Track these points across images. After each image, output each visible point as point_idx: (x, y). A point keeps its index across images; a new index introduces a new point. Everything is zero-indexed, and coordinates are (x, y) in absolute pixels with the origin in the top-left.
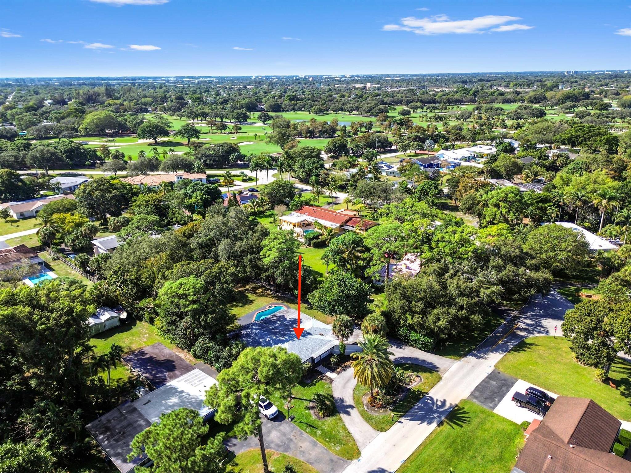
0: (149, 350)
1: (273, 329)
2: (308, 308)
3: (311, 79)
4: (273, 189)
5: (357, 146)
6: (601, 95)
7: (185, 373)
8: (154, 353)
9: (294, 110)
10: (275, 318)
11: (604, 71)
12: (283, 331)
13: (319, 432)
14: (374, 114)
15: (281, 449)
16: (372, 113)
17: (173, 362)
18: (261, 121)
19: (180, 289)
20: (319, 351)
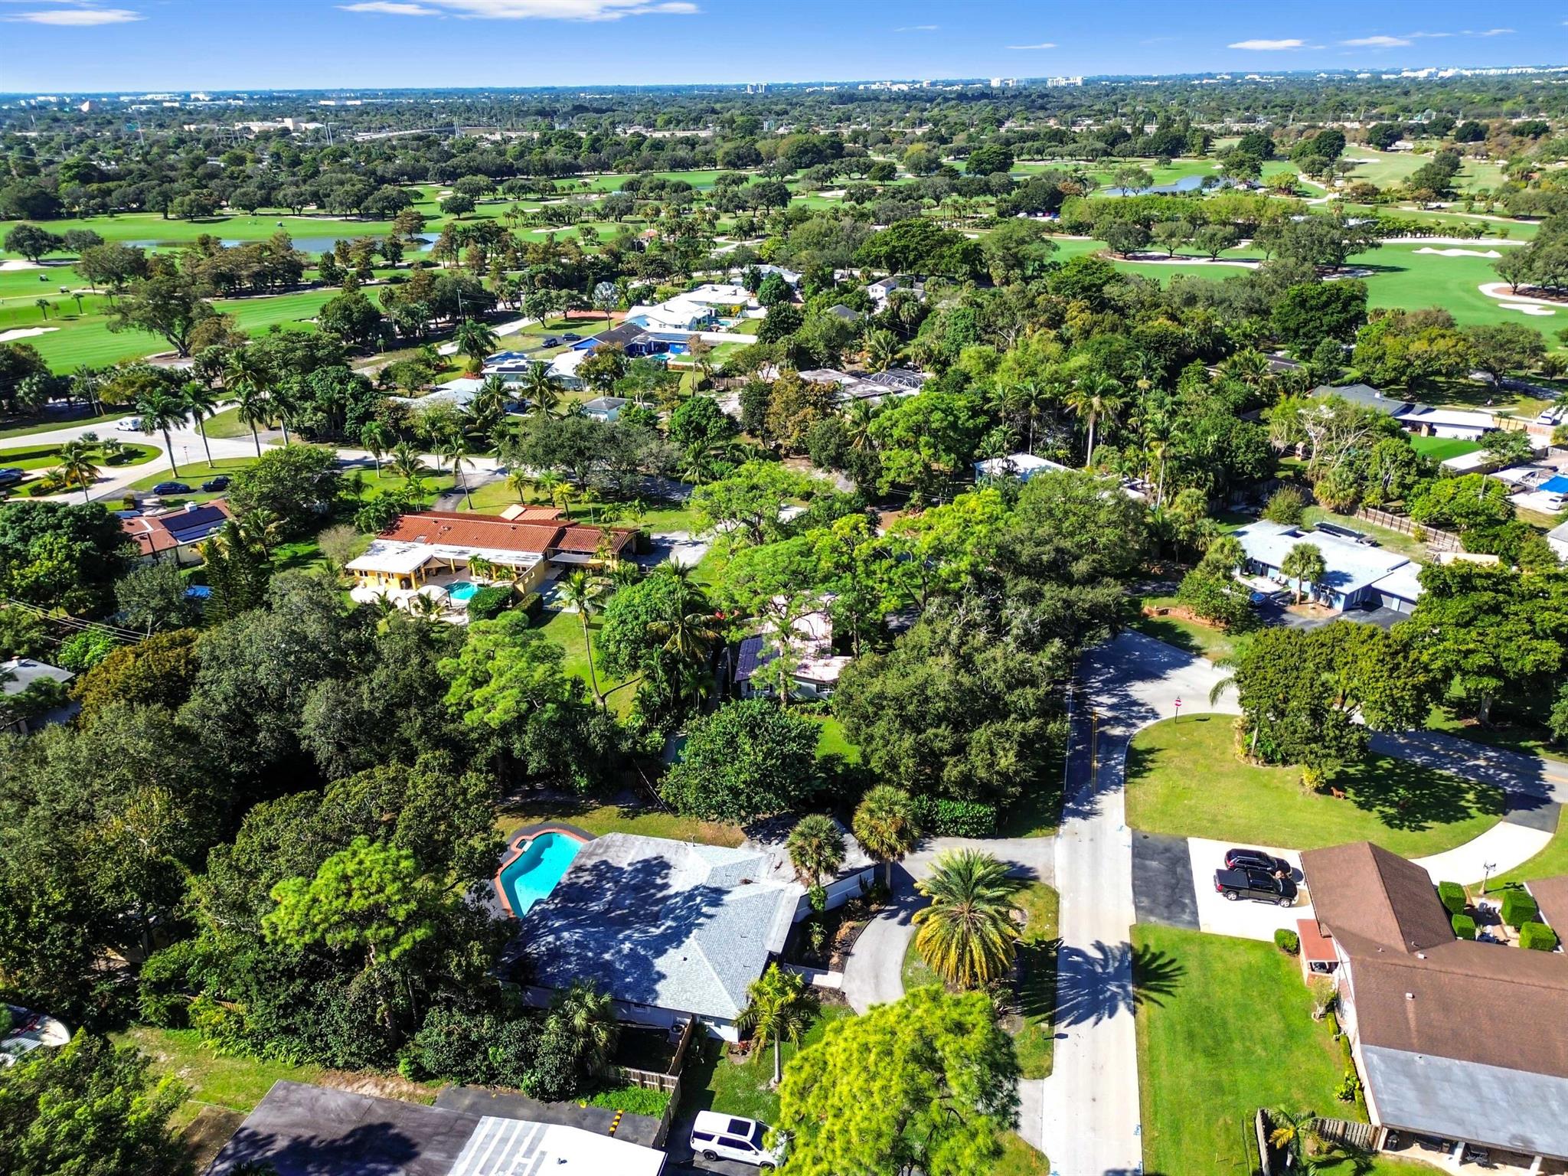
0: (270, 1120)
1: (607, 911)
2: (626, 814)
3: (85, 107)
4: (278, 480)
5: (411, 313)
6: (855, 142)
7: (459, 1147)
8: (294, 1125)
9: (104, 209)
10: (586, 877)
11: (821, 85)
12: (642, 907)
14: (374, 211)
16: (367, 209)
17: (387, 1126)
18: (25, 254)
19: (349, 894)
20: (775, 929)
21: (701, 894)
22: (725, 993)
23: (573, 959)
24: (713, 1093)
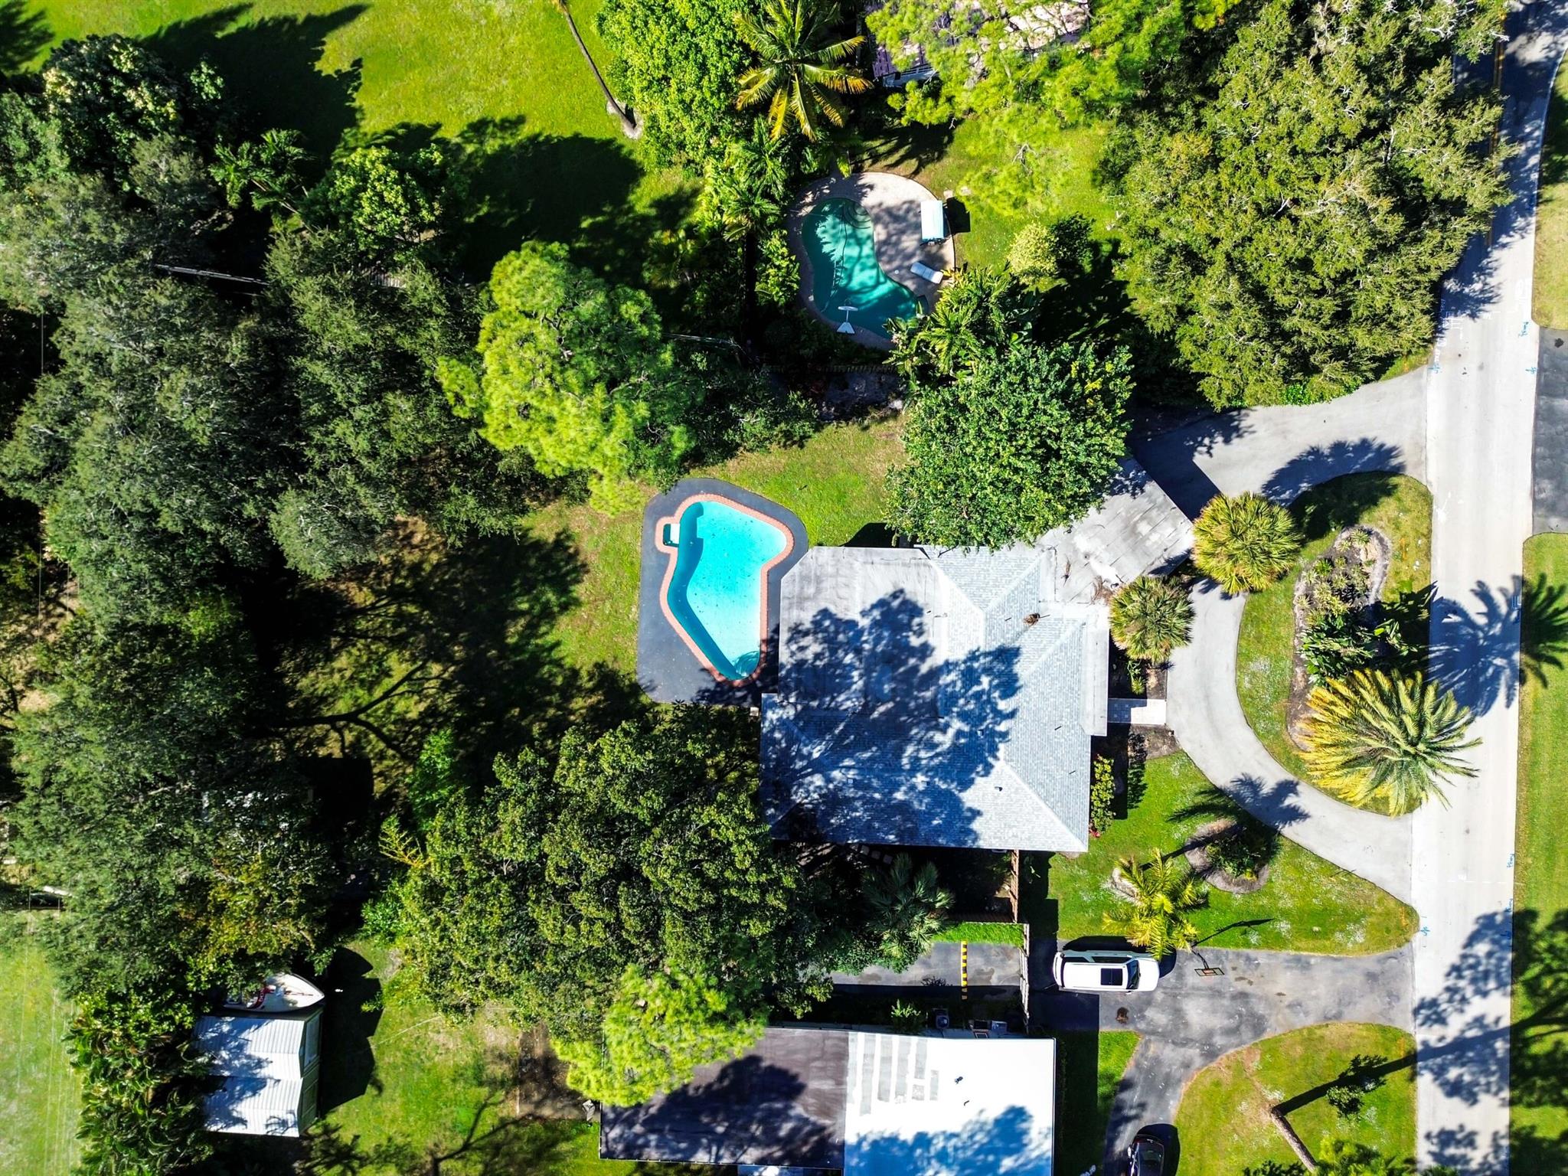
1: (867, 709)
10: (813, 646)
12: (910, 695)
13: (1284, 926)
15: (1247, 1034)
20: (1090, 696)
21: (987, 671)
22: (1058, 822)
23: (858, 804)
24: (1055, 903)
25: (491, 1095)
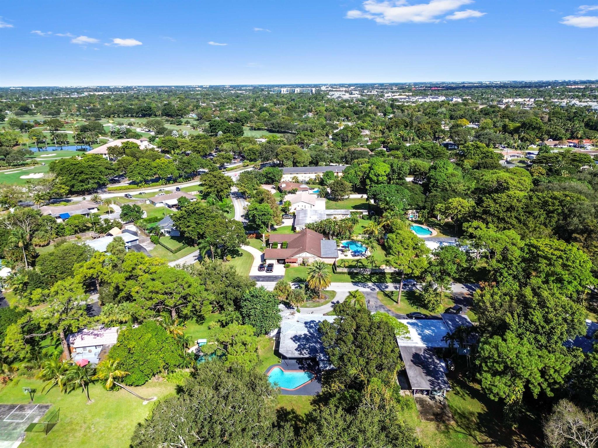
7: (409, 347)
17: (412, 361)
21: (309, 325)
25: (451, 429)
